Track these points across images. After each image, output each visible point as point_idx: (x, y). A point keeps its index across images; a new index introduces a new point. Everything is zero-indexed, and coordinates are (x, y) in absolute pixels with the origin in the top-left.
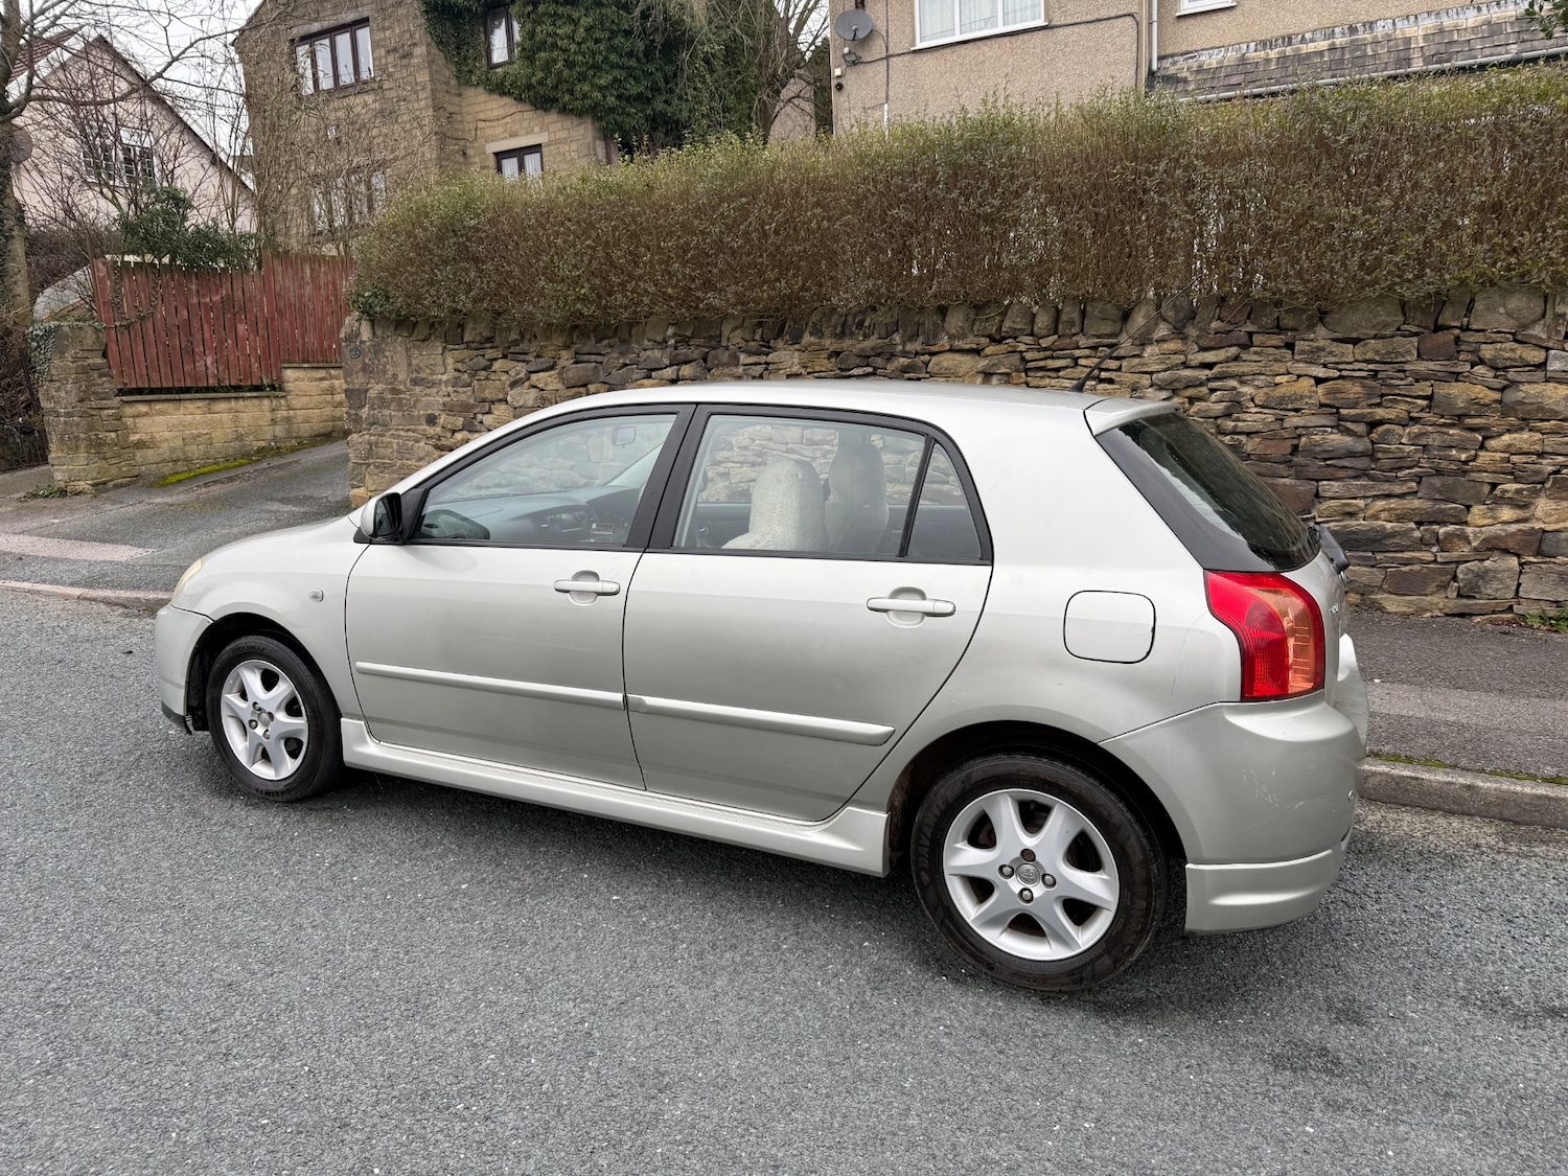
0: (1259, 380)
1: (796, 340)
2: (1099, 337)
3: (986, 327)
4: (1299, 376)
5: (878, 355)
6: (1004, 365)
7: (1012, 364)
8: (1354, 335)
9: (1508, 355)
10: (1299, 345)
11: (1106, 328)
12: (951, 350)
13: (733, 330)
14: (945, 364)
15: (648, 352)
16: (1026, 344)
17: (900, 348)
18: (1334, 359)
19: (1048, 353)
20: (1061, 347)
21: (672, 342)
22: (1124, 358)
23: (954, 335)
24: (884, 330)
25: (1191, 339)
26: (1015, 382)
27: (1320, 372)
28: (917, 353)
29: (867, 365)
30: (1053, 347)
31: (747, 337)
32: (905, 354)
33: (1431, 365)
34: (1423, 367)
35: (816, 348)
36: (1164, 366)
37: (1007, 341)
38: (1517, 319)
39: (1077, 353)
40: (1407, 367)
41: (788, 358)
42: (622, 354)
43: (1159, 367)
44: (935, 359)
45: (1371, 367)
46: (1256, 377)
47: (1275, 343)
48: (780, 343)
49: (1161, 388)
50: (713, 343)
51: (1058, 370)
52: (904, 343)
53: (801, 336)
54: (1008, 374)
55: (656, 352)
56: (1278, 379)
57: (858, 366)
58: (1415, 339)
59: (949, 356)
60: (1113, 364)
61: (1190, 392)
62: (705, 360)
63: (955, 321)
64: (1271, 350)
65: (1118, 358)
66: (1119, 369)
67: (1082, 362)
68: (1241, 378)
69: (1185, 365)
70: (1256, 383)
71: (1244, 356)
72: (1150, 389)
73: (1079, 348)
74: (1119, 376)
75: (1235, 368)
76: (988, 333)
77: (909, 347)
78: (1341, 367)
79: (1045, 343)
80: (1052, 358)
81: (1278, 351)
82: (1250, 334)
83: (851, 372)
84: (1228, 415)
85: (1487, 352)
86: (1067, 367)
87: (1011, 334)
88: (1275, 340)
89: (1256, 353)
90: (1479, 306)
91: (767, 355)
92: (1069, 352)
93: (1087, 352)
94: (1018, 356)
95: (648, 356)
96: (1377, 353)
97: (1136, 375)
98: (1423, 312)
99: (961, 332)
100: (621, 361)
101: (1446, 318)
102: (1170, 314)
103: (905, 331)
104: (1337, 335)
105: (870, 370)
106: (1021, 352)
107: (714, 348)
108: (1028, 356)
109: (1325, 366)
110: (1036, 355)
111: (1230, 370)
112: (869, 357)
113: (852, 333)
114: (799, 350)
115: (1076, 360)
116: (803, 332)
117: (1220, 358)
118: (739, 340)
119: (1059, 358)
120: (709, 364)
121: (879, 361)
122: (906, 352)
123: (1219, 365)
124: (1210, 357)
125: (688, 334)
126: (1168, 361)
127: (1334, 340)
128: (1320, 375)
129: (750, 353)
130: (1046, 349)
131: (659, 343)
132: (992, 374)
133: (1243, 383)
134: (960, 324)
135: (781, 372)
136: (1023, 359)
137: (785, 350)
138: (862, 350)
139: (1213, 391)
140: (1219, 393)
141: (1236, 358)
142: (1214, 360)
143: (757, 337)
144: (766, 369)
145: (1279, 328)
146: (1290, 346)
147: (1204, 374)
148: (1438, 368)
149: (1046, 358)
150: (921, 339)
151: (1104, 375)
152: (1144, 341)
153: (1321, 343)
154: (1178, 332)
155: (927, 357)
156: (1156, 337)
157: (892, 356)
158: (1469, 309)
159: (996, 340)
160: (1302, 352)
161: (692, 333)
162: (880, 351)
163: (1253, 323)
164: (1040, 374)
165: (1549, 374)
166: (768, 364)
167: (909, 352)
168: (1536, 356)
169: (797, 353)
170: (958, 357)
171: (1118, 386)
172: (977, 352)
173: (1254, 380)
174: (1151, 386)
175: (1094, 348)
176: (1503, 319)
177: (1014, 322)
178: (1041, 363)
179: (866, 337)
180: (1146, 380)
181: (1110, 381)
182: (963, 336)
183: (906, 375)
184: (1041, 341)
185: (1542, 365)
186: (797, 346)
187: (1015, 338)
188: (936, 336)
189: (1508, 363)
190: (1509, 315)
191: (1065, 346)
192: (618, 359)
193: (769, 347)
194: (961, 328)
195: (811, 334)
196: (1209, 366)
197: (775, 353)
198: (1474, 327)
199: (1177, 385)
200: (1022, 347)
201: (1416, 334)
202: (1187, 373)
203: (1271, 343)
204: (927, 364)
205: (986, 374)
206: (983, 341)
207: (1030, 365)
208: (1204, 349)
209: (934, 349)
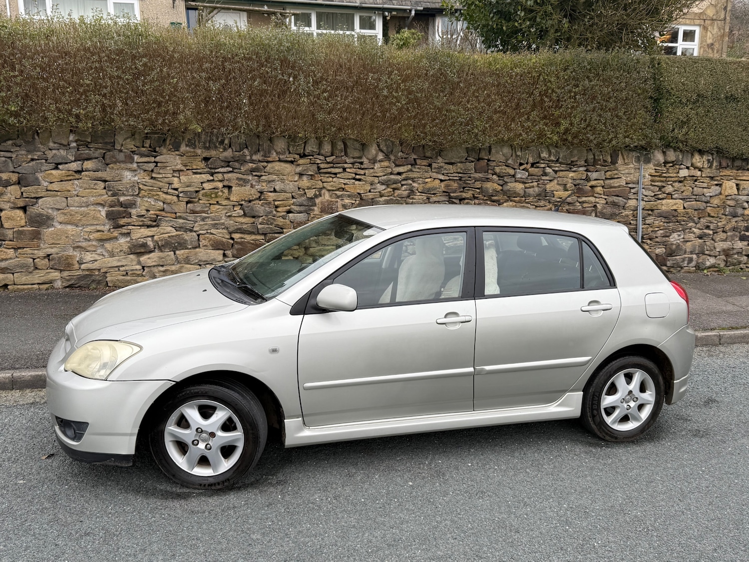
1: (176, 148)
2: (354, 158)
3: (297, 149)
4: (434, 179)
5: (237, 161)
6: (309, 170)
7: (313, 170)
8: (453, 161)
9: (504, 171)
10: (434, 165)
11: (357, 154)
12: (280, 161)
14: (277, 168)
17: (249, 157)
18: (446, 172)
19: (332, 165)
20: (337, 162)
22: (366, 169)
23: (279, 152)
24: (238, 147)
25: (392, 161)
26: (315, 179)
27: (442, 177)
28: (259, 161)
29: (228, 166)
30: (334, 162)
31: (138, 145)
32: (252, 161)
33: (480, 175)
34: (477, 175)
35: (192, 154)
36: (384, 174)
37: (309, 157)
38: (506, 157)
39: (346, 165)
40: (472, 175)
41: (171, 159)
43: (382, 174)
44: (270, 165)
45: (460, 175)
46: (419, 179)
47: (425, 164)
48: (166, 150)
49: (383, 184)
50: (109, 147)
51: (336, 174)
52: (251, 156)
54: (311, 175)
56: (427, 180)
57: (223, 167)
58: (473, 164)
59: (278, 163)
60: (362, 172)
61: (394, 186)
63: (281, 145)
64: (424, 167)
65: (362, 169)
66: (365, 174)
67: (348, 170)
68: (413, 180)
69: (391, 174)
70: (419, 182)
71: (414, 170)
72: (378, 185)
73: (346, 163)
74: (364, 178)
75: (411, 175)
76: (298, 153)
77: (254, 157)
78: (449, 175)
79: (329, 159)
81: (426, 168)
82: (415, 159)
83: (216, 171)
84: (408, 196)
85: (497, 170)
86: (341, 173)
87: (311, 154)
88: (425, 162)
89: (418, 168)
90: (493, 151)
91: (155, 156)
92: (342, 165)
93: (350, 165)
94: (316, 165)
96: (461, 169)
97: (372, 177)
98: (475, 152)
99: (283, 151)
101: (483, 155)
102: (385, 149)
103: (252, 148)
104: (446, 161)
105: (231, 169)
106: (318, 164)
107: (111, 150)
108: (322, 166)
109: (443, 174)
110: (325, 166)
111: (409, 176)
112: (229, 162)
113: (216, 147)
114: (179, 155)
115: (344, 169)
117: (406, 170)
118: (131, 146)
119: (337, 168)
121: (237, 165)
122: (253, 160)
123: (404, 174)
124: (401, 169)
125: (86, 140)
126: (385, 171)
127: (445, 163)
128: (443, 179)
129: (142, 155)
130: (329, 163)
132: (304, 175)
133: (414, 182)
134: (282, 147)
136: (319, 169)
137: (169, 154)
138: (224, 157)
139: (402, 185)
140: (405, 186)
141: (411, 170)
142: (403, 171)
143: (146, 145)
144: (156, 166)
145: (425, 158)
146: (430, 165)
147: (399, 177)
148: (482, 176)
149: (331, 168)
150: (262, 153)
151: (358, 177)
152: (374, 161)
153: (442, 164)
154: (387, 157)
155: (265, 164)
156: (378, 159)
157: (244, 162)
158: (490, 152)
159: (303, 156)
160: (435, 168)
162: (236, 158)
163: (415, 155)
164: (327, 175)
165: (517, 179)
166: (156, 163)
167: (255, 160)
168: (512, 172)
169: (178, 157)
170: (283, 165)
171: (364, 183)
172: (292, 162)
174: (379, 183)
175: (353, 164)
176: (501, 156)
177: (313, 148)
178: (329, 170)
179: (225, 149)
180: (376, 180)
181: (359, 180)
182: (284, 153)
183: (254, 173)
184: (327, 158)
185: (514, 176)
186: (177, 153)
187: (313, 156)
188: (269, 152)
189: (504, 175)
190: (503, 155)
191: (340, 162)
193: (155, 152)
194: (284, 149)
195: (187, 145)
196: (399, 174)
197: (161, 156)
198: (492, 159)
199: (389, 183)
200: (319, 161)
201: (472, 162)
202: (392, 177)
203: (423, 164)
204: (265, 167)
205: (301, 175)
206: (297, 157)
207: (322, 171)
208: (397, 166)
209: (269, 159)
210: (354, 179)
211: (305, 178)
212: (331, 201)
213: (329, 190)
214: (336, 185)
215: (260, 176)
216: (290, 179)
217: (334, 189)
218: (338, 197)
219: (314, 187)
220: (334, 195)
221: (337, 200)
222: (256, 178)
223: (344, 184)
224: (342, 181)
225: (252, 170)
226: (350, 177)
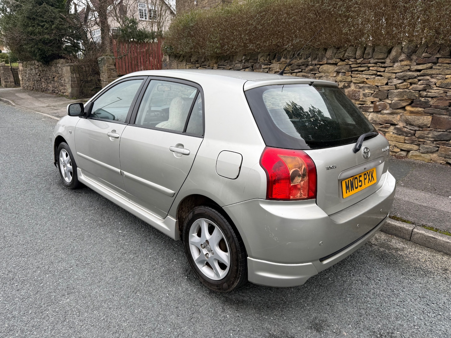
0: (439, 76)
1: (279, 60)
2: (378, 59)
3: (339, 56)
6: (344, 69)
7: (346, 69)
11: (381, 56)
12: (327, 64)
13: (261, 57)
14: (324, 69)
15: (237, 65)
16: (352, 62)
17: (310, 62)
19: (359, 65)
20: (364, 63)
21: (244, 61)
22: (387, 67)
23: (328, 58)
24: (306, 56)
25: (414, 60)
26: (347, 75)
28: (316, 65)
30: (361, 63)
31: (265, 59)
32: (312, 65)
35: (285, 63)
36: (401, 71)
37: (346, 60)
39: (369, 65)
41: (276, 66)
42: (230, 65)
43: (399, 71)
44: (321, 67)
46: (438, 75)
47: (447, 62)
48: (274, 61)
49: (399, 79)
50: (255, 61)
51: (362, 71)
52: (312, 61)
53: (281, 59)
54: (345, 72)
55: (239, 64)
56: (447, 76)
57: (297, 69)
59: (326, 65)
60: (382, 69)
61: (410, 81)
62: (252, 67)
63: (329, 53)
64: (445, 65)
65: (384, 67)
66: (384, 71)
67: (371, 68)
68: (431, 76)
69: (410, 70)
70: (437, 78)
71: (434, 67)
72: (395, 79)
73: (370, 63)
74: (384, 74)
75: (429, 72)
76: (339, 57)
77: (314, 62)
79: (359, 61)
80: (361, 67)
81: (448, 65)
82: (438, 58)
83: (294, 71)
84: (424, 90)
86: (365, 70)
87: (348, 58)
88: (448, 60)
89: (439, 66)
91: (270, 65)
92: (366, 65)
93: (373, 65)
94: (349, 66)
95: (237, 66)
97: (390, 74)
99: (331, 57)
100: (230, 67)
103: (312, 57)
105: (300, 70)
106: (350, 64)
107: (255, 63)
108: (352, 66)
110: (355, 66)
111: (427, 72)
112: (300, 66)
113: (296, 58)
114: (280, 63)
115: (368, 68)
116: (281, 57)
117: (424, 68)
118: (262, 60)
119: (363, 67)
120: (253, 68)
121: (303, 67)
123: (423, 71)
124: (420, 67)
125: (248, 58)
126: (403, 69)
129: (265, 65)
131: (240, 62)
132: (340, 72)
133: (432, 77)
134: (331, 54)
135: (273, 71)
136: (350, 67)
137: (275, 63)
138: (298, 63)
139: (419, 80)
140: (422, 81)
141: (431, 68)
142: (421, 69)
143: (268, 59)
144: (269, 70)
147: (416, 74)
149: (359, 67)
150: (317, 60)
151: (378, 73)
152: (394, 61)
154: (409, 58)
155: (319, 66)
156: (399, 59)
157: (307, 65)
159: (342, 60)
161: (250, 58)
162: (303, 64)
163: (440, 54)
164: (356, 73)
166: (270, 68)
167: (313, 64)
169: (279, 64)
170: (329, 66)
171: (383, 78)
172: (336, 64)
173: (437, 76)
174: (396, 78)
175: (376, 63)
177: (348, 53)
178: (356, 69)
179: (300, 59)
180: (394, 76)
181: (381, 76)
182: (332, 59)
183: (312, 72)
184: (357, 61)
186: (279, 62)
187: (349, 59)
188: (322, 58)
191: (366, 63)
192: (229, 67)
193: (270, 63)
194: (331, 56)
195: (284, 58)
196: (420, 71)
197: (272, 65)
199: (405, 78)
200: (350, 63)
202: (410, 73)
203: (445, 62)
204: (319, 68)
205: (338, 73)
206: (338, 60)
207: (353, 69)
208: (418, 64)
209: (321, 63)
210: (376, 75)
211: (340, 75)
212: (355, 91)
213: (355, 83)
214: (359, 79)
215: (315, 74)
216: (331, 75)
217: (358, 82)
218: (360, 88)
219: (344, 80)
220: (358, 86)
221: (360, 90)
222: (313, 75)
223: (367, 79)
224: (365, 76)
225: (311, 70)
226: (371, 73)
